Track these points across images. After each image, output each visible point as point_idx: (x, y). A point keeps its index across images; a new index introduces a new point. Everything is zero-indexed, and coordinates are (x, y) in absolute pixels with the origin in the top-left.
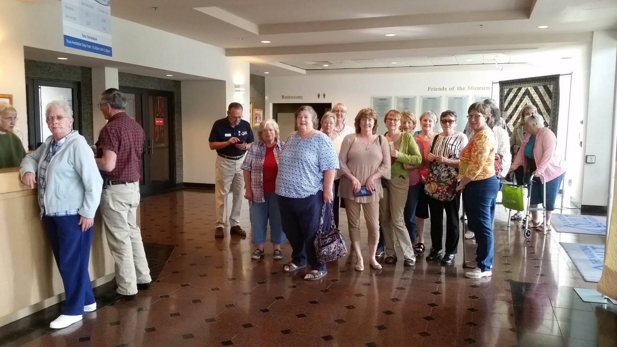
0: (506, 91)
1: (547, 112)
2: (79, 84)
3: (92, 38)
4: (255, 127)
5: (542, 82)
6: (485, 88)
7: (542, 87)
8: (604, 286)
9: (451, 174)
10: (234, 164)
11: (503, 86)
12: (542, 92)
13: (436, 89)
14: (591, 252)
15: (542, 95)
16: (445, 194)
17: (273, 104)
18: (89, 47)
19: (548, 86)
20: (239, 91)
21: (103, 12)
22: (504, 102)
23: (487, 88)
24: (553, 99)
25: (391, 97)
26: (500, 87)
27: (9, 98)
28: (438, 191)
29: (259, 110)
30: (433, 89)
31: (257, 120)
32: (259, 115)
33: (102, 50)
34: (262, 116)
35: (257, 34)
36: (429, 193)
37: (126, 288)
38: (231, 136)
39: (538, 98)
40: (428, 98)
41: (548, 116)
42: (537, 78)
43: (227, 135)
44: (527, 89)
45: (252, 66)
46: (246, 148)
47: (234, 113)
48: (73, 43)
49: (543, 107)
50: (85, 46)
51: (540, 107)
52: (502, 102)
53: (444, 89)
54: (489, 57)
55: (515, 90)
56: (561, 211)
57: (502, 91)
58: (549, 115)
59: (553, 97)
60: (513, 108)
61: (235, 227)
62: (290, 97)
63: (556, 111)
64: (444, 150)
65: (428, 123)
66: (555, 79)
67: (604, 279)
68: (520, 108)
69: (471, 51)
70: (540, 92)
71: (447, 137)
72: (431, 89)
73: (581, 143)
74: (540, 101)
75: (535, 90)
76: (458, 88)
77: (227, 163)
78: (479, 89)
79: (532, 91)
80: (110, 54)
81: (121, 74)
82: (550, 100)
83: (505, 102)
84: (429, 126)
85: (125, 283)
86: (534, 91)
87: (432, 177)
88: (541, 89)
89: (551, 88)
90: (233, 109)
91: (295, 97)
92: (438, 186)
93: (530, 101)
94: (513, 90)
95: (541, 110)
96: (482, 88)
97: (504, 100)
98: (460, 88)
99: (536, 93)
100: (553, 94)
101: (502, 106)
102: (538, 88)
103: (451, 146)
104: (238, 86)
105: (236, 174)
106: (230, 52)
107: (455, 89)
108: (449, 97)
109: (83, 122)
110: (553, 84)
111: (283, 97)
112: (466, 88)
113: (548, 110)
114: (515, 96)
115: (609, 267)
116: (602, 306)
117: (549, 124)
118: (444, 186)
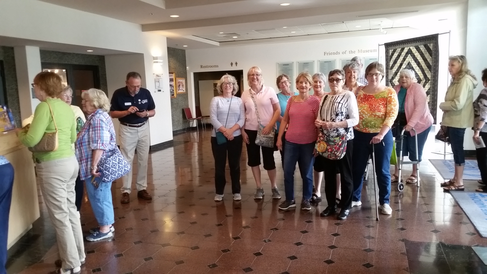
0: (391, 52)
1: (428, 68)
4: (178, 93)
5: (423, 41)
6: (373, 51)
7: (422, 46)
10: (137, 131)
11: (388, 47)
12: (423, 51)
13: (331, 54)
15: (423, 53)
17: (194, 73)
19: (428, 45)
20: (157, 62)
22: (389, 62)
23: (375, 51)
24: (433, 57)
25: (293, 63)
26: (385, 49)
29: (181, 78)
30: (328, 54)
31: (180, 87)
35: (165, 8)
38: (131, 105)
39: (419, 56)
40: (325, 62)
41: (430, 72)
42: (418, 39)
43: (127, 104)
44: (410, 49)
46: (148, 116)
47: (132, 82)
49: (424, 64)
51: (421, 64)
53: (338, 53)
54: (374, 22)
55: (399, 50)
56: (445, 156)
57: (387, 52)
58: (430, 70)
59: (433, 54)
60: (397, 66)
61: (141, 191)
62: (208, 67)
63: (436, 67)
65: (319, 84)
66: (434, 38)
68: (404, 66)
69: (359, 16)
70: (421, 51)
71: (335, 96)
74: (421, 58)
76: (349, 51)
77: (129, 130)
78: (367, 51)
79: (414, 50)
82: (431, 58)
86: (416, 50)
88: (422, 48)
89: (431, 46)
90: (131, 78)
91: (212, 67)
93: (412, 59)
94: (397, 51)
95: (423, 67)
96: (370, 51)
97: (389, 59)
98: (351, 52)
99: (417, 52)
100: (433, 52)
101: (388, 65)
102: (419, 47)
104: (156, 58)
105: (139, 141)
106: (146, 28)
107: (347, 52)
108: (342, 60)
110: (433, 43)
111: (201, 67)
112: (357, 52)
113: (429, 66)
114: (399, 56)
117: (430, 79)
118: (333, 145)
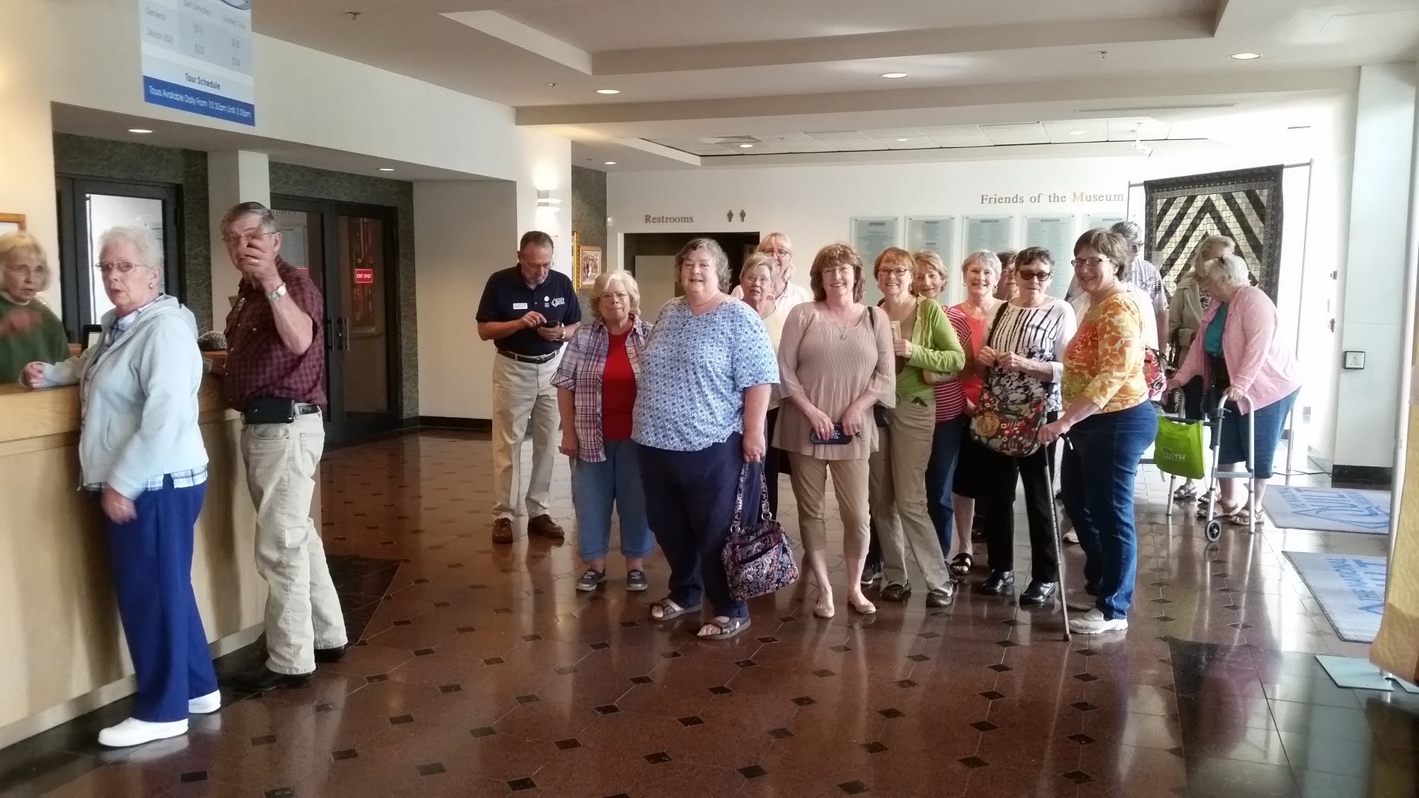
0: (1160, 203)
1: (1254, 251)
2: (178, 189)
3: (208, 84)
4: (584, 288)
5: (1244, 182)
6: (1112, 198)
7: (1242, 194)
8: (1386, 651)
9: (1033, 394)
10: (535, 373)
11: (1154, 192)
12: (1243, 207)
13: (1000, 200)
14: (1356, 572)
15: (1242, 212)
16: (1017, 439)
17: (625, 234)
18: (203, 103)
19: (1257, 191)
20: (547, 204)
21: (233, 22)
22: (1155, 229)
23: (1118, 197)
24: (1267, 223)
25: (897, 219)
26: (1146, 196)
27: (17, 222)
28: (1000, 431)
29: (593, 248)
30: (993, 201)
31: (588, 271)
32: (592, 260)
33: (232, 110)
34: (599, 263)
35: (590, 73)
36: (979, 436)
37: (288, 656)
38: (526, 308)
39: (1233, 219)
40: (982, 221)
41: (1257, 261)
42: (1230, 175)
43: (518, 306)
44: (1209, 199)
45: (578, 147)
46: (563, 337)
47: (533, 256)
48: (166, 94)
49: (1245, 241)
50: (191, 100)
52: (1152, 230)
53: (1019, 200)
54: (1120, 126)
55: (1181, 201)
56: (1287, 479)
57: (1150, 204)
58: (1259, 258)
59: (1268, 217)
60: (1176, 242)
61: (539, 517)
62: (665, 219)
63: (1275, 251)
64: (1019, 340)
65: (983, 277)
66: (1271, 176)
67: (1386, 636)
68: (1193, 243)
69: (1081, 111)
70: (1239, 206)
71: (1028, 310)
72: (988, 200)
73: (1333, 322)
74: (1238, 225)
75: (1226, 200)
76: (1050, 196)
77: (518, 370)
78: (1098, 198)
79: (1220, 204)
80: (250, 121)
81: (274, 167)
82: (1262, 225)
83: (1158, 227)
84: (984, 283)
85: (289, 645)
86: (1225, 203)
87: (988, 401)
88: (1241, 199)
89: (1264, 196)
90: (531, 245)
91: (675, 220)
92: (1002, 422)
93: (1215, 226)
94: (1175, 202)
96: (1105, 197)
97: (1155, 224)
98: (1055, 198)
99: (1228, 208)
100: (1268, 210)
101: (1152, 238)
102: (1233, 197)
103: (1034, 330)
104: (545, 194)
105: (539, 397)
106: (525, 116)
107: (1044, 199)
108: (1029, 219)
109: (187, 276)
110: (1268, 188)
111: (647, 219)
112: (1069, 198)
113: (1256, 248)
114: (1180, 217)
115: (1397, 606)
116: (1380, 697)
117: (1258, 279)
118: (1014, 422)
